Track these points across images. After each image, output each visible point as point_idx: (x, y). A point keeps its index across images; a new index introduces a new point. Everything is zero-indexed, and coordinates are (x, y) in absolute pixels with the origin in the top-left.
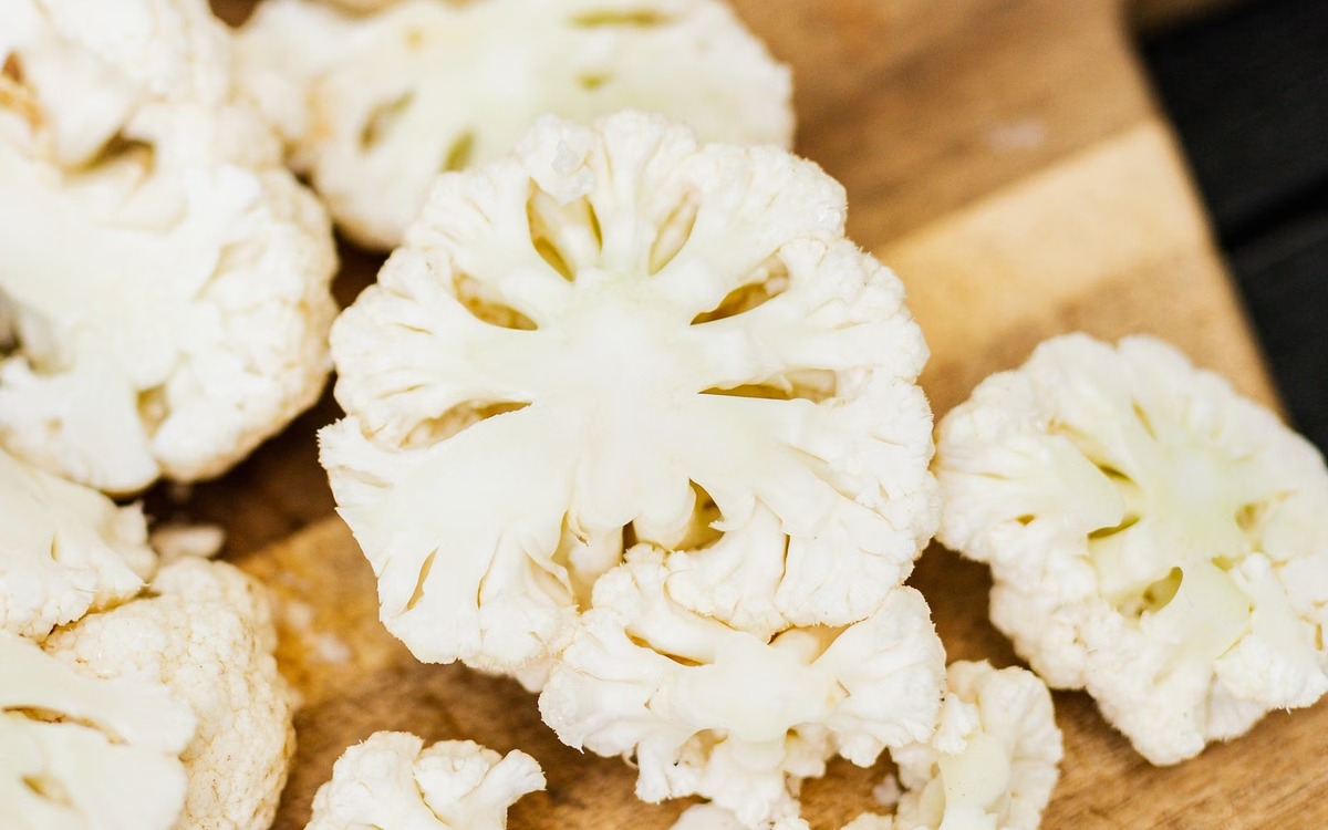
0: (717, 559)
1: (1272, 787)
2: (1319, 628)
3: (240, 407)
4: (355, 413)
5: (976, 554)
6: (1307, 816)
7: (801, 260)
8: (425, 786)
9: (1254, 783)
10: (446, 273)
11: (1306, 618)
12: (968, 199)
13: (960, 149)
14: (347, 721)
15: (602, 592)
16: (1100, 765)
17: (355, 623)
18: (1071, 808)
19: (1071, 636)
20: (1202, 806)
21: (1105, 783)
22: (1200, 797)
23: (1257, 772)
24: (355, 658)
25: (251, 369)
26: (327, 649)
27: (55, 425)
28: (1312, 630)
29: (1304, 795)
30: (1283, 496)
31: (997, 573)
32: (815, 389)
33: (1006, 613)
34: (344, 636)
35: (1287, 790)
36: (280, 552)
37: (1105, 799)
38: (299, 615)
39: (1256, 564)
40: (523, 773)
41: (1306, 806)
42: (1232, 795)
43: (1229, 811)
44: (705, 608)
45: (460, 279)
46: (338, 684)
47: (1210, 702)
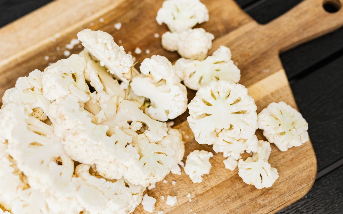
0: (232, 131)
1: (295, 153)
2: (301, 136)
3: (177, 113)
4: (191, 115)
5: (262, 129)
6: (298, 156)
7: (243, 98)
8: (200, 157)
9: (293, 152)
10: (201, 99)
11: (300, 136)
12: (260, 80)
13: (259, 73)
14: (189, 145)
15: (220, 135)
16: (275, 150)
17: (190, 133)
18: (272, 155)
19: (272, 138)
20: (287, 155)
21: (275, 152)
22: (287, 154)
23: (293, 151)
24: (190, 137)
25: (179, 109)
26: (187, 137)
27: (156, 114)
28: (300, 137)
29: (298, 154)
30: (297, 120)
31: (264, 130)
32: (244, 112)
33: (265, 134)
34: (188, 135)
35: (296, 153)
36: (181, 124)
37: (276, 154)
38: (184, 133)
39: (294, 130)
40: (211, 155)
41: (298, 155)
42: (290, 154)
43: (290, 155)
44: (231, 137)
45: (203, 99)
46: (188, 141)
47: (288, 144)
